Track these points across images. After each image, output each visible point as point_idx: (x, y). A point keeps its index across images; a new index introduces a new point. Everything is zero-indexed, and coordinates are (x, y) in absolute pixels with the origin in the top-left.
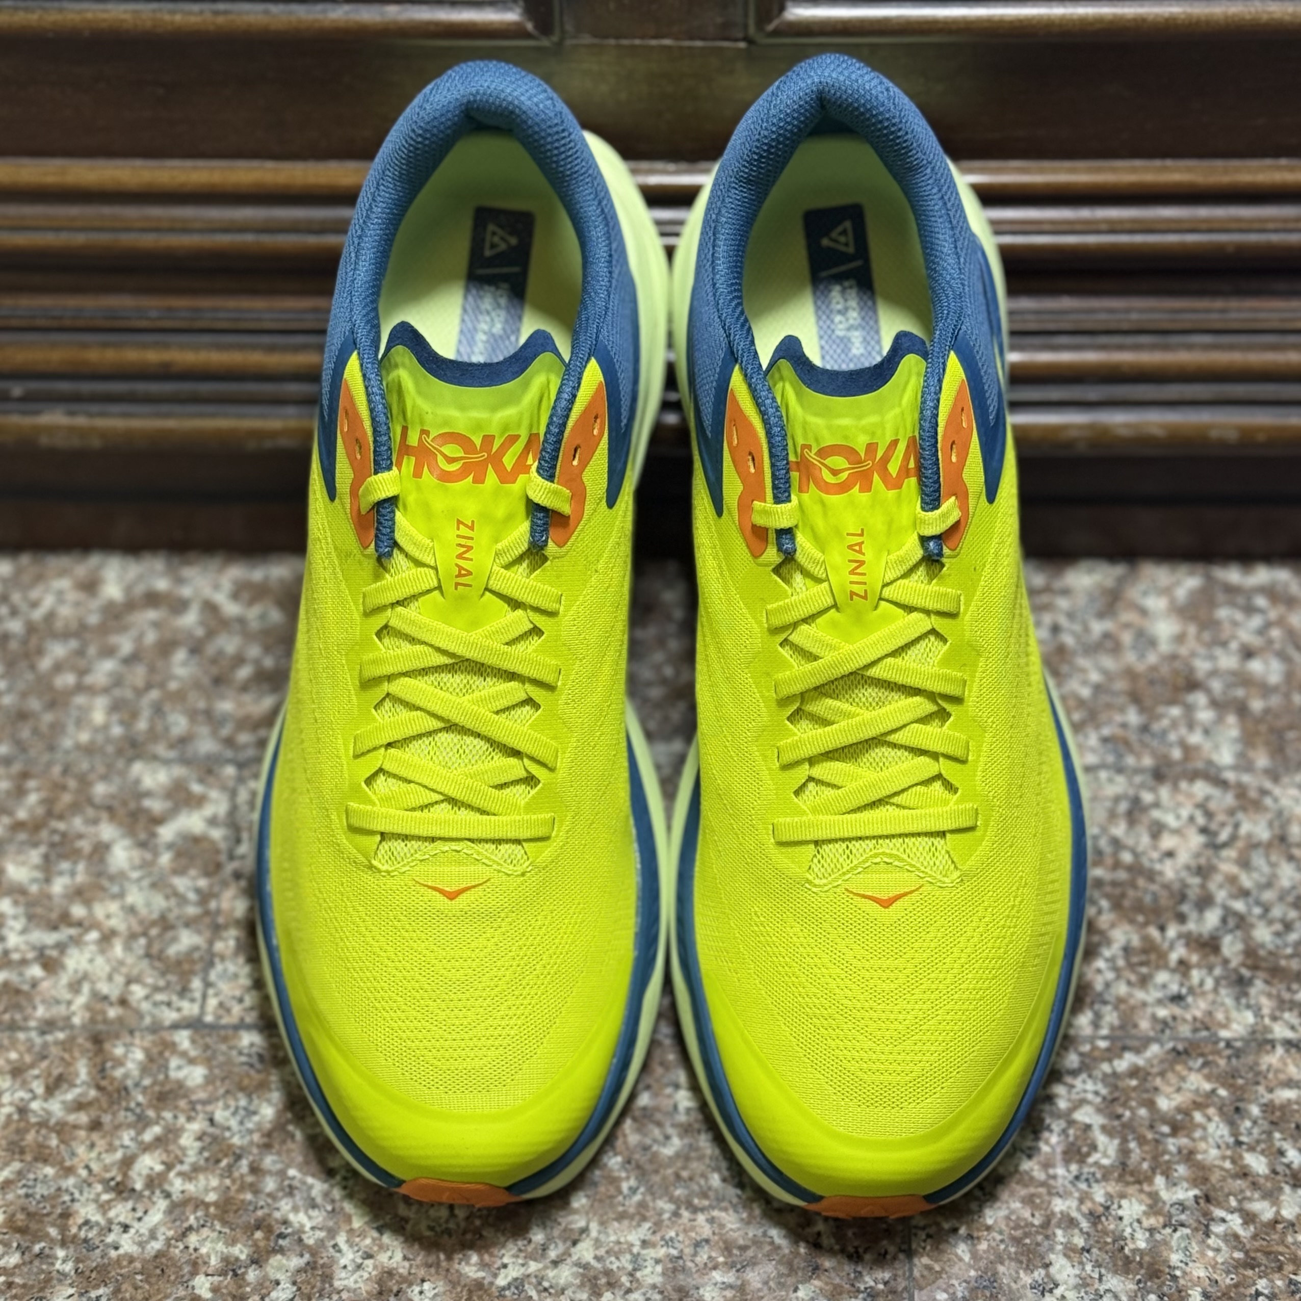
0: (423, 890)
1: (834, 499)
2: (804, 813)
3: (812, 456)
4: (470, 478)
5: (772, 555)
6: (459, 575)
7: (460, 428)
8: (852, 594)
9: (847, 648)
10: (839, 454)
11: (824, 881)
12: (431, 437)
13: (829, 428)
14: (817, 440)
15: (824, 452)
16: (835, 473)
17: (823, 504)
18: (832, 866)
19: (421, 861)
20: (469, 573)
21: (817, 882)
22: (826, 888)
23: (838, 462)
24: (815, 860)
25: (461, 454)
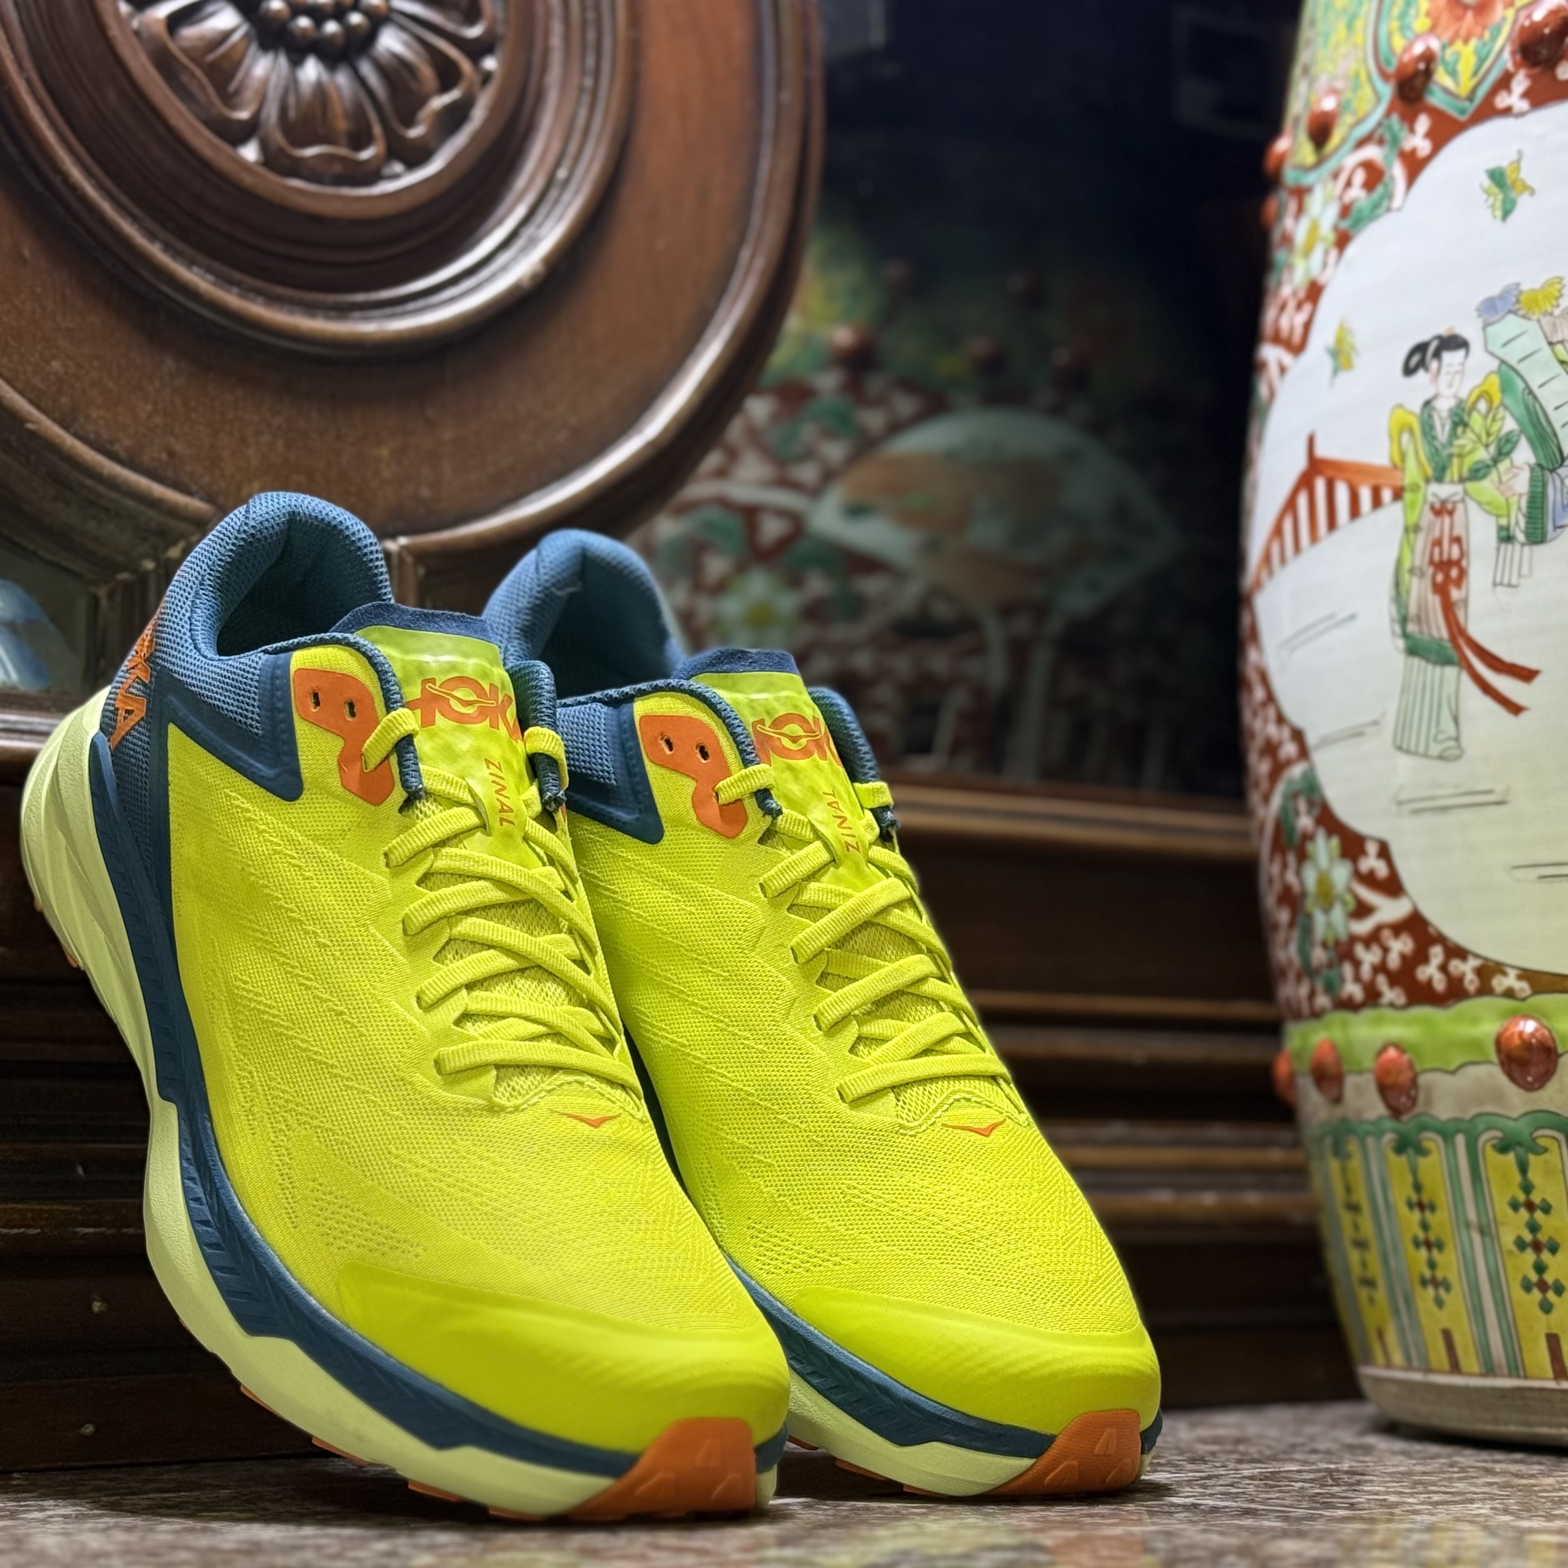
0: (564, 1119)
1: (802, 763)
2: (868, 1066)
3: (768, 730)
4: (487, 722)
5: (757, 823)
6: (502, 811)
7: (470, 672)
8: (847, 844)
9: (857, 897)
10: (793, 722)
11: (916, 1123)
12: (438, 683)
13: (778, 700)
14: (768, 713)
15: (778, 723)
16: (795, 739)
17: (790, 768)
18: (919, 1108)
19: (549, 1091)
20: (511, 810)
21: (910, 1125)
22: (924, 1127)
23: (794, 729)
24: (899, 1108)
25: (474, 698)
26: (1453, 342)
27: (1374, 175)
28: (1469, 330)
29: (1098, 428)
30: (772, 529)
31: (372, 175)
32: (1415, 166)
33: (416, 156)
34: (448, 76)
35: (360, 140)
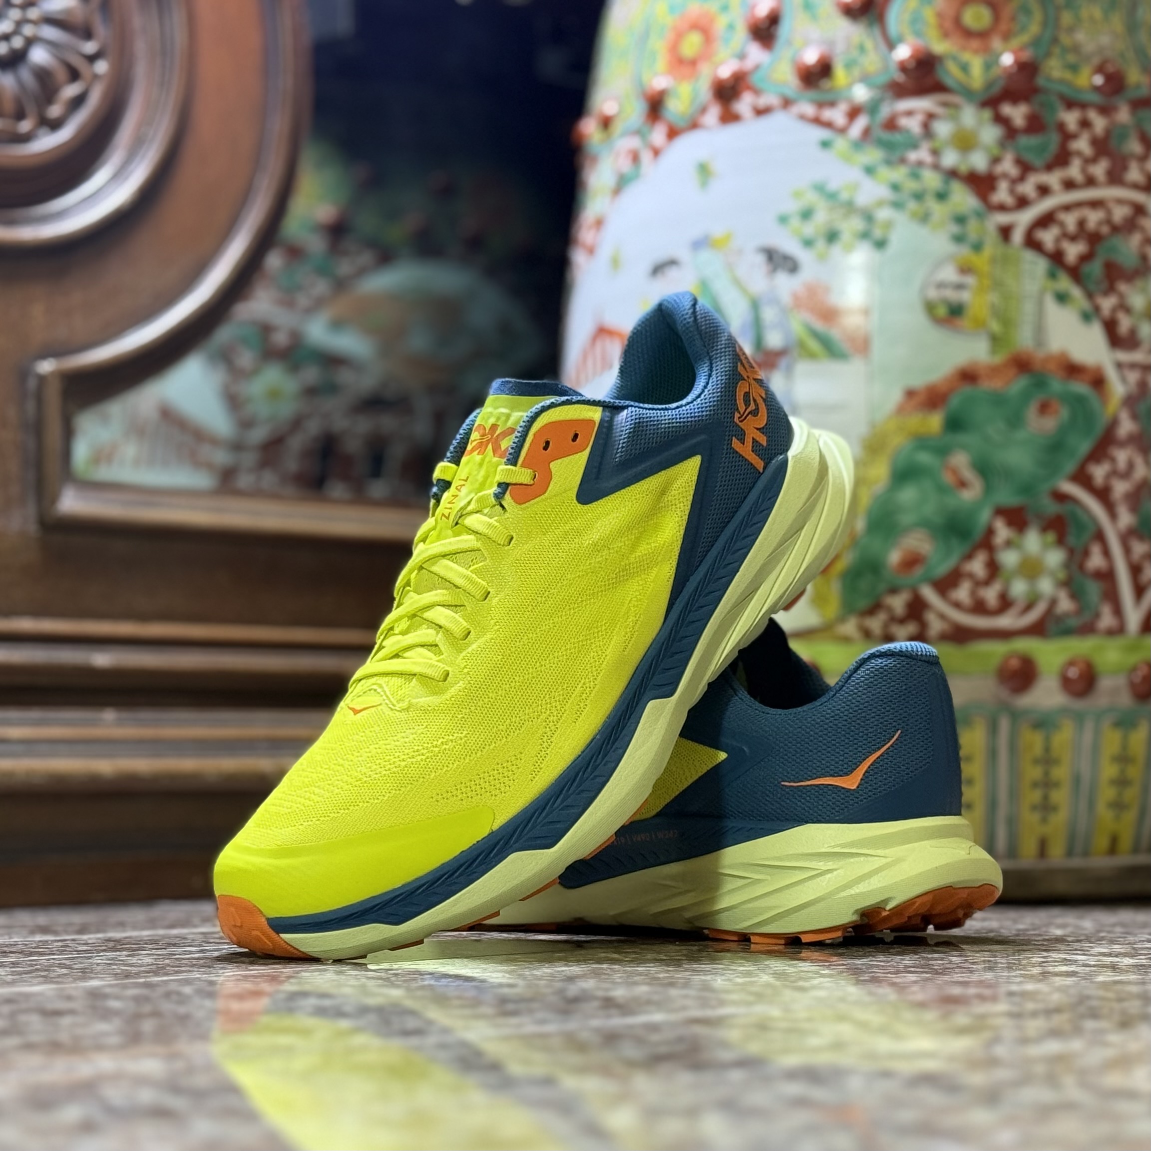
26: (673, 263)
27: (635, 158)
28: (683, 253)
29: (492, 271)
30: (280, 339)
31: (26, 138)
32: (656, 152)
33: (55, 125)
34: (74, 75)
35: (20, 115)
